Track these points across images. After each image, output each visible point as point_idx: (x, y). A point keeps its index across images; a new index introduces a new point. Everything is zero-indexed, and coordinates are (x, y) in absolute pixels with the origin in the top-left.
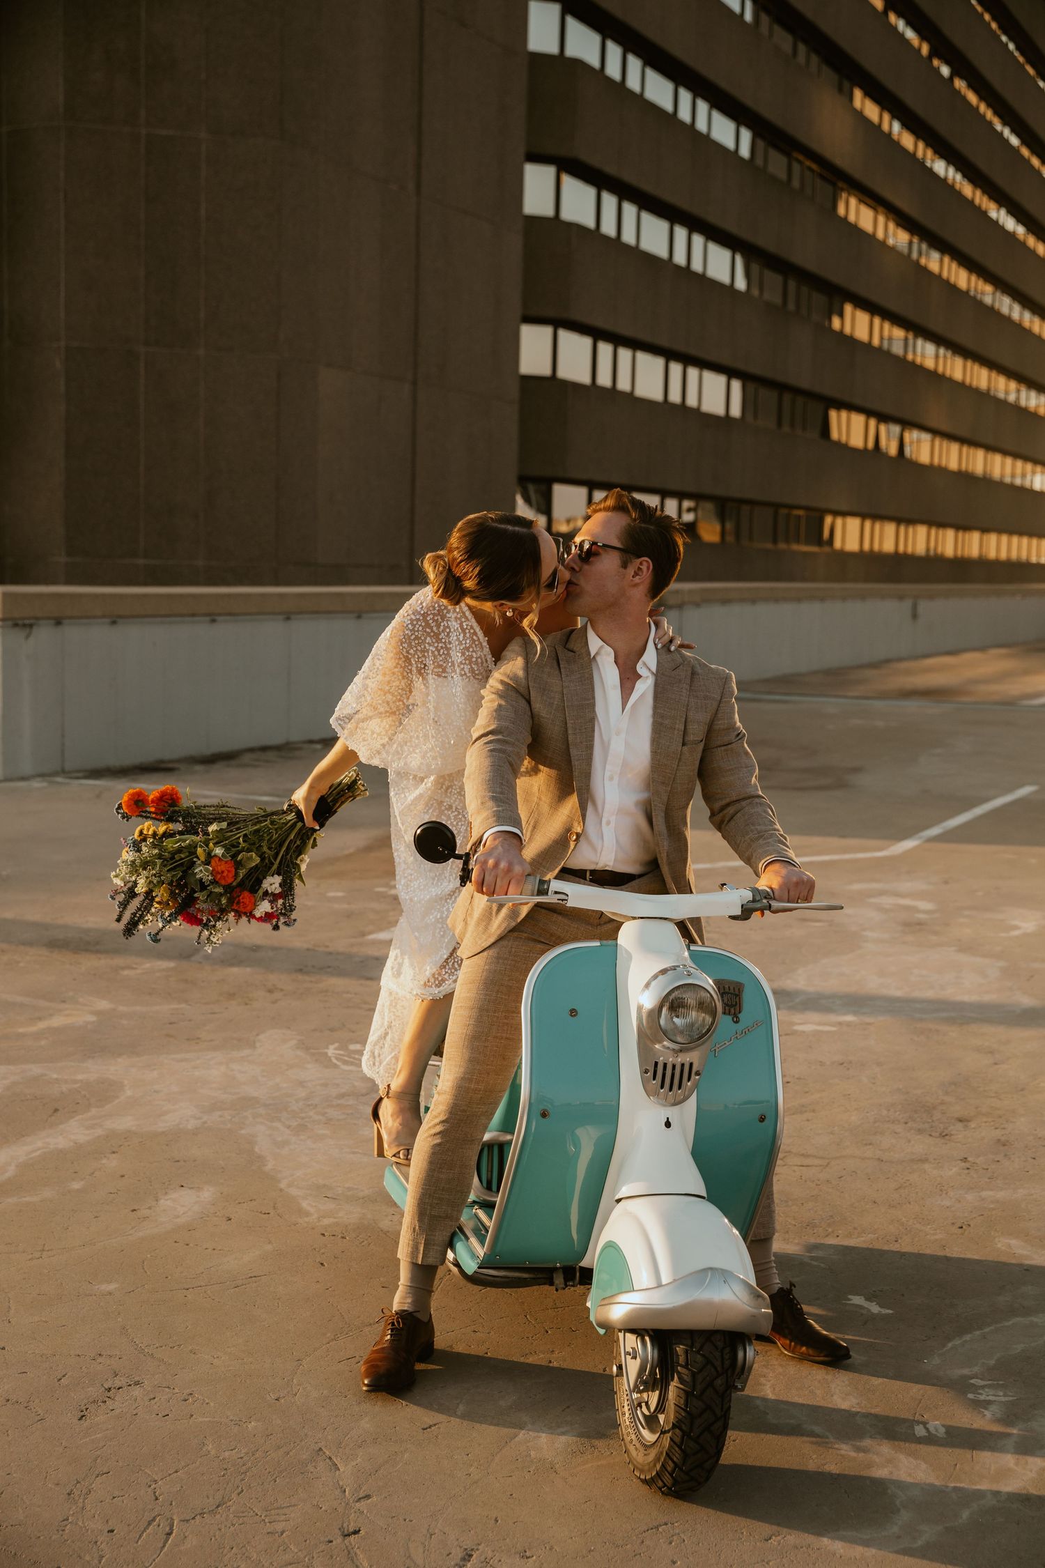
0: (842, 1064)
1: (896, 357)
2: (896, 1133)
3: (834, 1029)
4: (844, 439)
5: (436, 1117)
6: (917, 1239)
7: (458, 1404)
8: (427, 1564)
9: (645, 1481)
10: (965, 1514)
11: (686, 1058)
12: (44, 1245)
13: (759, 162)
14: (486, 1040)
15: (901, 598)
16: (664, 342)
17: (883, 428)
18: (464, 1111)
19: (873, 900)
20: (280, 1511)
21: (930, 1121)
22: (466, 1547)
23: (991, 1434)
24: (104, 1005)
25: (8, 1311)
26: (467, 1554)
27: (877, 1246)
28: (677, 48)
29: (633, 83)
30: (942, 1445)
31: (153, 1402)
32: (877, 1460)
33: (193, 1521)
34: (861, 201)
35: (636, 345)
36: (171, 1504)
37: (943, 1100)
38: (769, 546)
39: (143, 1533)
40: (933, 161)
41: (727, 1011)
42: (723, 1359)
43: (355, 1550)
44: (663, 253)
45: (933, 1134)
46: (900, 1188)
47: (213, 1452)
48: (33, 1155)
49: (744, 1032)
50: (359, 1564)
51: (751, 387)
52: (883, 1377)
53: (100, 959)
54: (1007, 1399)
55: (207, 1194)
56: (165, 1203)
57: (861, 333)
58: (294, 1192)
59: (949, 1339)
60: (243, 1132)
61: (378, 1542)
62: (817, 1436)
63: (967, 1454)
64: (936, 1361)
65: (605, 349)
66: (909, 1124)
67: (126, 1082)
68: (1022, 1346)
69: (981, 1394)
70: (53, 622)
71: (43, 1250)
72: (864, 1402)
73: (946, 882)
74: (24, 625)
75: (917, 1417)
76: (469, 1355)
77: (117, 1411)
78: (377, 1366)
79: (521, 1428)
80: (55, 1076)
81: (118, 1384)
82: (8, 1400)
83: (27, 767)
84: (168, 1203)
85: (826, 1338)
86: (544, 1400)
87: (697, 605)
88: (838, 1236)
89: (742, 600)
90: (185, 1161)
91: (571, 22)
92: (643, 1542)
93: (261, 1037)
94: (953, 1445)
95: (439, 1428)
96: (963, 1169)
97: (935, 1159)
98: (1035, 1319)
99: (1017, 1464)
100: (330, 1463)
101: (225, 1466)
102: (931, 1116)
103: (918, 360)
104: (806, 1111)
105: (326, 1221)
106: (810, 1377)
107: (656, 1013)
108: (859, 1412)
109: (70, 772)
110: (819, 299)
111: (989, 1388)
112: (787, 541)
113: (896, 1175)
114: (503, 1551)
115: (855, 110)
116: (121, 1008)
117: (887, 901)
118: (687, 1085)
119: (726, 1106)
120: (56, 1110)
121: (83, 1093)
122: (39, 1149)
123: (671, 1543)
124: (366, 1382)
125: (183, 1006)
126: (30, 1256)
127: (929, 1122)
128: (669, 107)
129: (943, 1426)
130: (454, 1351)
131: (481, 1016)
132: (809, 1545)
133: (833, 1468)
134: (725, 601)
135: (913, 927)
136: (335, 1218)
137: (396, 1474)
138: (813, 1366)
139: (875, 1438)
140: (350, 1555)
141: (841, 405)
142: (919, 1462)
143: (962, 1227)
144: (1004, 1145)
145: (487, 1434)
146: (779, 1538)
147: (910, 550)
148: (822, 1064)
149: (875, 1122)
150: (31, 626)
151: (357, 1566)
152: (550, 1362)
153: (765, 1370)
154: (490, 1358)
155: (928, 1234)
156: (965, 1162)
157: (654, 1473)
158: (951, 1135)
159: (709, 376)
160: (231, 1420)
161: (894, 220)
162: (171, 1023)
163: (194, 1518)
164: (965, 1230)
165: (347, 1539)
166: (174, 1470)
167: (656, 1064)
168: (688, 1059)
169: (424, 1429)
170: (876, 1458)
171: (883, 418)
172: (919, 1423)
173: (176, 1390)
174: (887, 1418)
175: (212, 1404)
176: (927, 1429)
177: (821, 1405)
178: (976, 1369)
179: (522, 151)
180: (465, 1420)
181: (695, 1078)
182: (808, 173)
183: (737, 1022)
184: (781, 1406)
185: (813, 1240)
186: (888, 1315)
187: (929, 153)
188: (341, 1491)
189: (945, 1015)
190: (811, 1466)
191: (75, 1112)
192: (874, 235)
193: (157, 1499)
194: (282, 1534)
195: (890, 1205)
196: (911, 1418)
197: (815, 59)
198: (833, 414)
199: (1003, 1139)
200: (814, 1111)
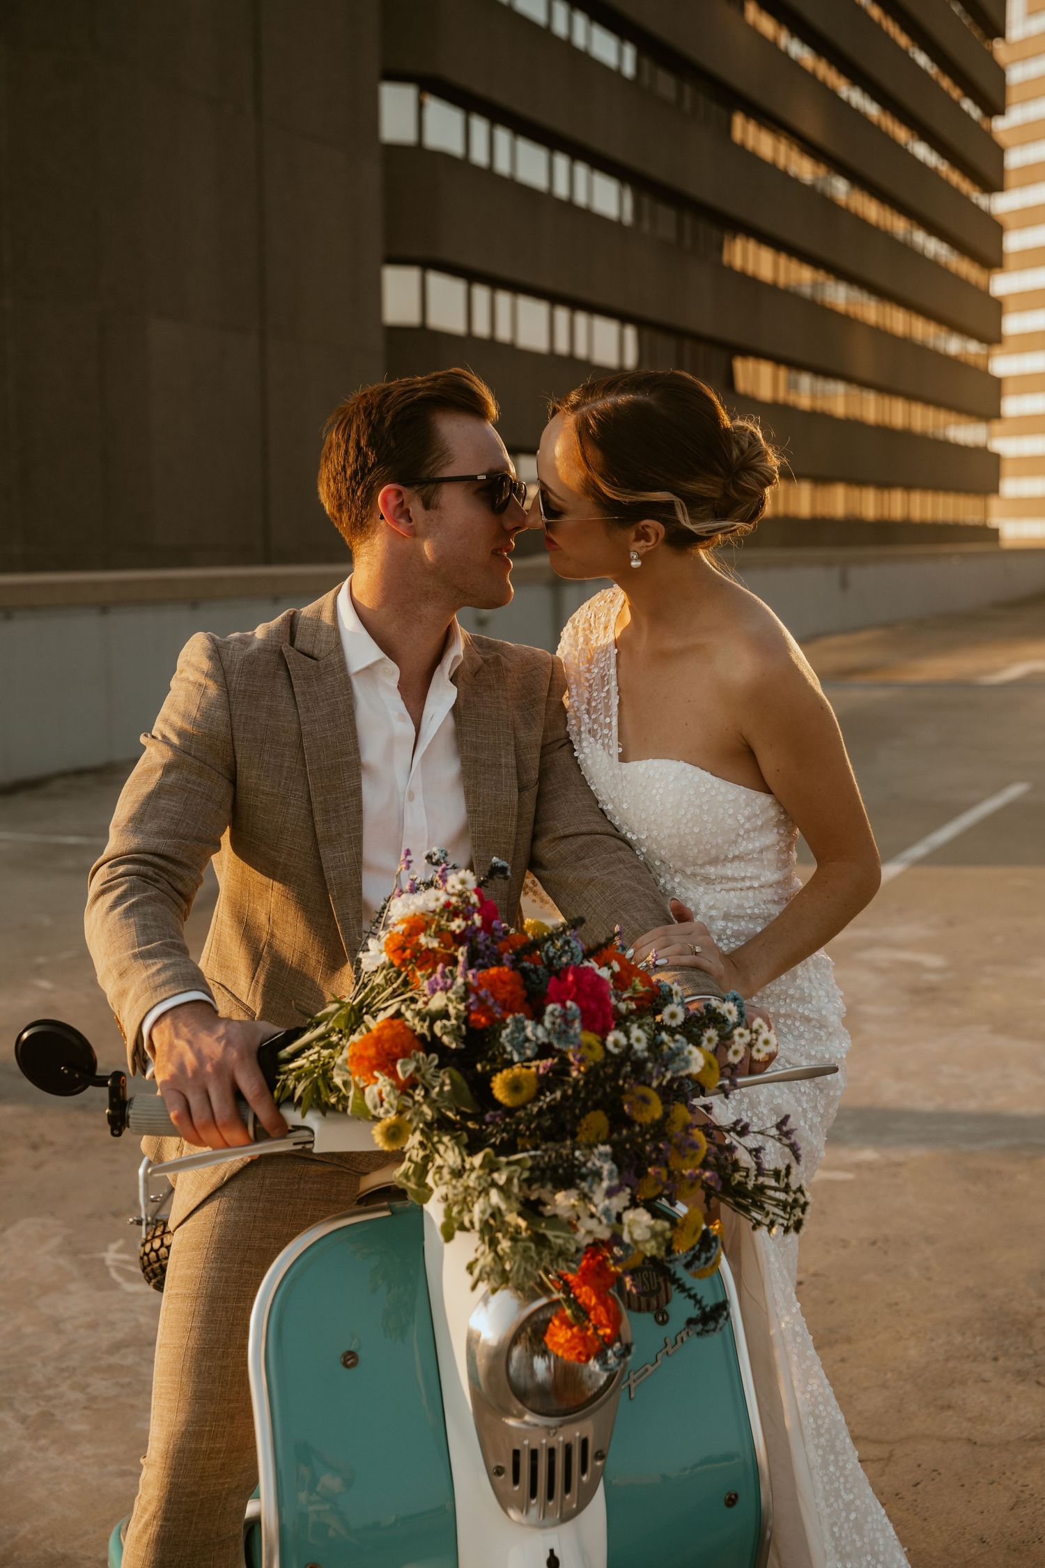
0: (874, 1243)
1: (803, 299)
2: (984, 1381)
3: (849, 1176)
4: (751, 392)
11: (571, 1435)
13: (646, 81)
21: (1031, 1352)
35: (516, 288)
37: (1040, 1308)
41: (644, 1305)
44: (541, 184)
49: (679, 1339)
51: (648, 334)
57: (763, 272)
65: (483, 294)
66: (1000, 1362)
73: (950, 925)
103: (829, 302)
107: (501, 1355)
113: (1004, 1474)
115: (747, 24)
118: (579, 1479)
127: (1030, 1356)
128: (542, 20)
135: (924, 995)
141: (746, 353)
148: (845, 1244)
149: (947, 1360)
159: (598, 322)
161: (795, 145)
167: (516, 1453)
168: (578, 1434)
171: (793, 366)
179: (376, 69)
181: (594, 1465)
183: (664, 1322)
192: (775, 164)
198: (737, 363)
200: (849, 1340)
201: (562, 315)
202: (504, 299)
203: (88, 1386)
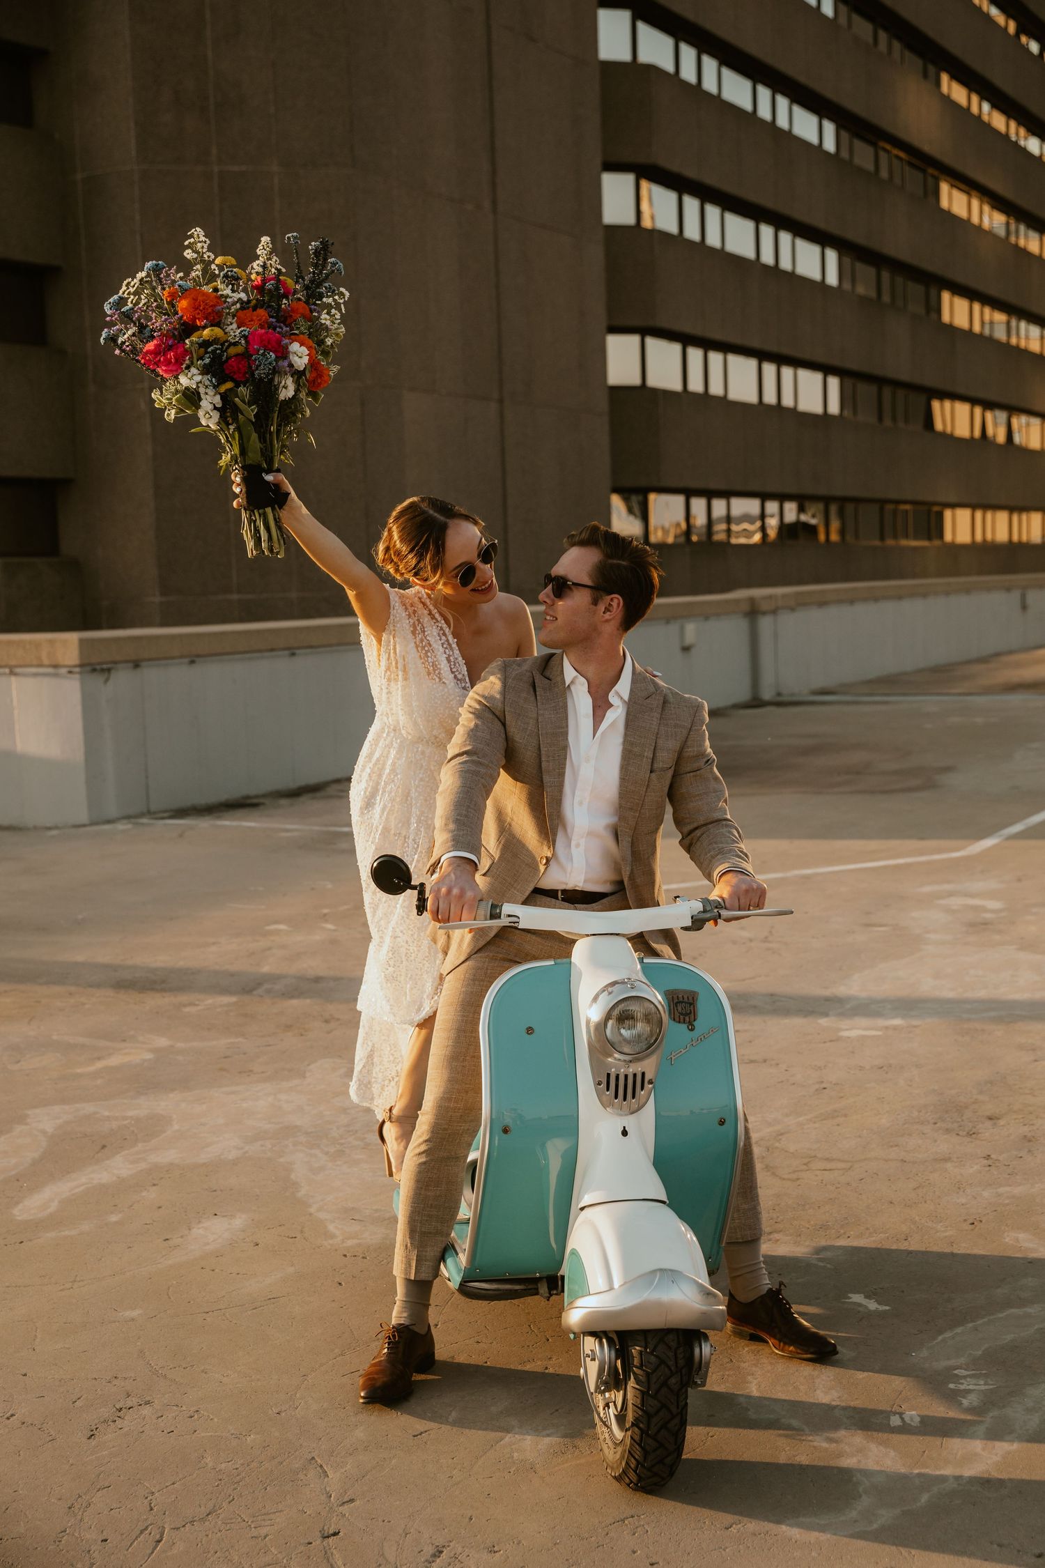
0: (882, 1067)
1: (998, 343)
2: (923, 1134)
3: (880, 1033)
4: (949, 430)
5: (420, 1137)
6: (927, 1237)
7: (451, 1411)
8: (398, 1561)
9: (615, 1478)
10: (925, 1498)
11: (637, 1068)
12: (77, 1276)
13: (845, 154)
14: (464, 1060)
15: (1008, 589)
16: (755, 343)
17: (989, 415)
18: (445, 1129)
19: (942, 902)
20: (266, 1517)
21: (960, 1120)
22: (437, 1544)
23: (964, 1421)
24: (162, 1042)
25: (34, 1340)
26: (438, 1551)
27: (887, 1246)
28: (753, 47)
29: (710, 85)
30: (914, 1434)
31: (160, 1420)
32: (848, 1450)
33: (183, 1529)
34: (952, 186)
35: (726, 348)
36: (164, 1514)
37: (976, 1099)
38: (877, 543)
39: (134, 1541)
40: (1026, 138)
41: (682, 1020)
42: (676, 1358)
43: (332, 1550)
44: (750, 254)
45: (961, 1133)
46: (918, 1187)
47: (210, 1465)
48: (77, 1190)
49: (699, 1039)
50: (334, 1563)
51: (849, 382)
52: (868, 1371)
53: (164, 997)
54: (987, 1387)
55: (239, 1221)
56: (197, 1231)
57: (961, 321)
58: (322, 1215)
59: (940, 1332)
60: (282, 1160)
61: (354, 1543)
62: (793, 1429)
63: (938, 1441)
64: (925, 1353)
65: (695, 355)
66: (938, 1125)
67: (175, 1116)
68: (1012, 1335)
69: (962, 1384)
70: (131, 665)
71: (75, 1281)
72: (846, 1396)
73: (1019, 880)
74: (103, 670)
75: (895, 1408)
76: (469, 1366)
77: (126, 1429)
78: (374, 1379)
79: (508, 1432)
80: (107, 1113)
81: (129, 1404)
82: (24, 1423)
83: (112, 810)
84: (201, 1231)
85: (815, 1335)
86: (535, 1404)
87: (793, 609)
88: (849, 1237)
89: (840, 602)
90: (221, 1191)
91: (642, 27)
92: (607, 1534)
93: (312, 1067)
94: (925, 1434)
95: (429, 1434)
96: (985, 1166)
97: (958, 1158)
98: (1029, 1310)
99: (984, 1449)
100: (321, 1471)
101: (220, 1477)
102: (962, 1116)
103: (1023, 344)
104: (838, 1116)
105: (350, 1243)
106: (796, 1373)
107: (603, 1025)
108: (838, 1406)
109: (155, 813)
110: (916, 289)
111: (971, 1378)
112: (895, 537)
113: (917, 1175)
114: (472, 1547)
115: (943, 95)
116: (180, 1045)
117: (956, 902)
118: (640, 1093)
119: (692, 1112)
120: (104, 1147)
121: (132, 1129)
122: (83, 1185)
123: (634, 1534)
124: (362, 1394)
125: (240, 1039)
126: (62, 1287)
127: (959, 1122)
128: (748, 107)
129: (919, 1416)
130: (455, 1361)
131: (459, 1037)
132: (767, 1532)
133: (803, 1459)
134: (822, 604)
135: (979, 927)
136: (358, 1239)
137: (381, 1479)
138: (801, 1363)
139: (849, 1429)
140: (327, 1555)
141: (944, 395)
142: (888, 1450)
143: (973, 1224)
144: (1030, 1141)
145: (476, 1437)
146: (739, 1526)
147: (1024, 539)
148: (861, 1068)
149: (904, 1124)
150: (109, 670)
151: (331, 1565)
152: (547, 1368)
153: (754, 1369)
154: (488, 1367)
155: (937, 1232)
156: (987, 1159)
157: (621, 1470)
158: (979, 1133)
159: (803, 374)
160: (232, 1434)
161: (988, 203)
162: (225, 1057)
163: (184, 1526)
164: (976, 1226)
165: (326, 1541)
166: (171, 1482)
167: (609, 1075)
168: (640, 1069)
169: (414, 1436)
170: (847, 1448)
171: (988, 405)
172: (895, 1413)
173: (184, 1408)
174: (864, 1410)
175: (216, 1420)
176: (902, 1419)
177: (804, 1400)
178: (962, 1360)
179: (598, 161)
180: (455, 1426)
181: (648, 1087)
182: (895, 162)
183: (692, 1030)
184: (761, 1403)
185: (823, 1243)
186: (885, 1311)
187: (1022, 131)
188: (328, 1497)
189: (993, 1014)
190: (782, 1459)
191: (122, 1147)
192: (969, 220)
193: (151, 1509)
194: (265, 1538)
195: (905, 1205)
196: (889, 1409)
197: (897, 45)
198: (936, 405)
199: (1029, 1135)
200: (846, 1116)
201: (769, 369)
202: (715, 358)
203: (365, 1138)
